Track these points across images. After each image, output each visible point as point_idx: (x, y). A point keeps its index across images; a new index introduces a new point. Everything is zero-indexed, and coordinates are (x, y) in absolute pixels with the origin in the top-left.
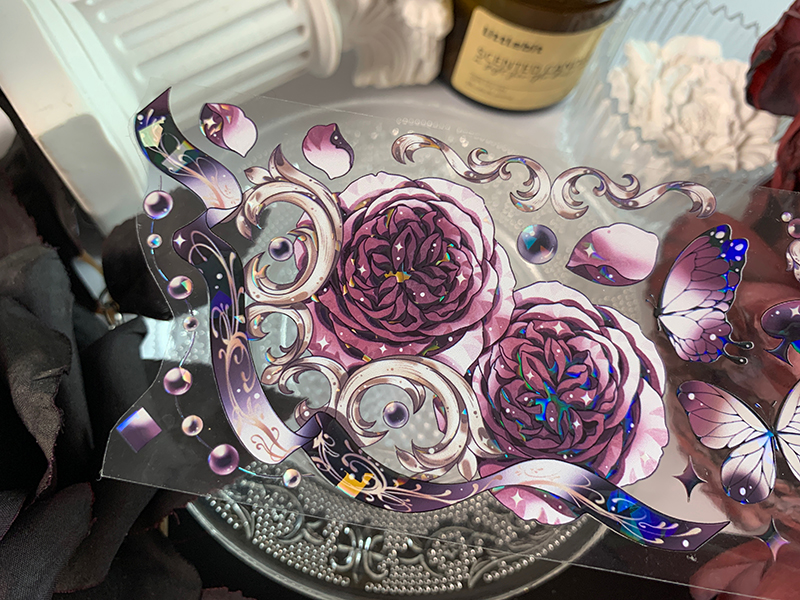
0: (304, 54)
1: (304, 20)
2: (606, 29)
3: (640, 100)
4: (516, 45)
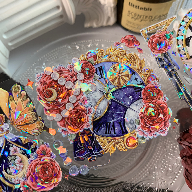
4: (141, 8)
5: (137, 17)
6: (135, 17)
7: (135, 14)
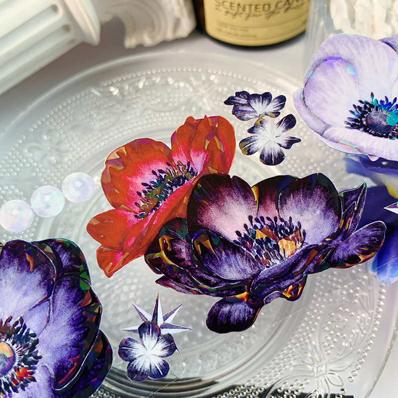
0: (66, 28)
3: (359, 16)
5: (236, 10)
6: (232, 11)
7: (231, 4)
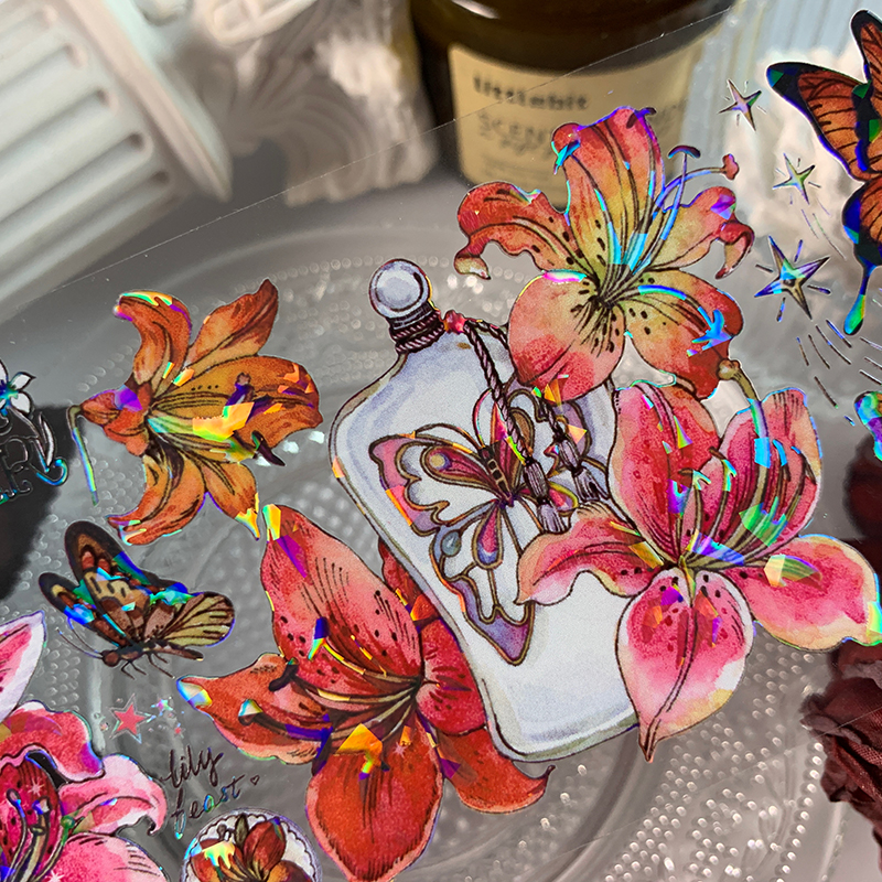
0: (159, 177)
1: (136, 125)
2: (709, 42)
4: (537, 101)
5: (524, 139)
6: (514, 141)
7: (515, 128)
